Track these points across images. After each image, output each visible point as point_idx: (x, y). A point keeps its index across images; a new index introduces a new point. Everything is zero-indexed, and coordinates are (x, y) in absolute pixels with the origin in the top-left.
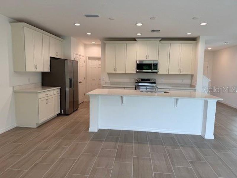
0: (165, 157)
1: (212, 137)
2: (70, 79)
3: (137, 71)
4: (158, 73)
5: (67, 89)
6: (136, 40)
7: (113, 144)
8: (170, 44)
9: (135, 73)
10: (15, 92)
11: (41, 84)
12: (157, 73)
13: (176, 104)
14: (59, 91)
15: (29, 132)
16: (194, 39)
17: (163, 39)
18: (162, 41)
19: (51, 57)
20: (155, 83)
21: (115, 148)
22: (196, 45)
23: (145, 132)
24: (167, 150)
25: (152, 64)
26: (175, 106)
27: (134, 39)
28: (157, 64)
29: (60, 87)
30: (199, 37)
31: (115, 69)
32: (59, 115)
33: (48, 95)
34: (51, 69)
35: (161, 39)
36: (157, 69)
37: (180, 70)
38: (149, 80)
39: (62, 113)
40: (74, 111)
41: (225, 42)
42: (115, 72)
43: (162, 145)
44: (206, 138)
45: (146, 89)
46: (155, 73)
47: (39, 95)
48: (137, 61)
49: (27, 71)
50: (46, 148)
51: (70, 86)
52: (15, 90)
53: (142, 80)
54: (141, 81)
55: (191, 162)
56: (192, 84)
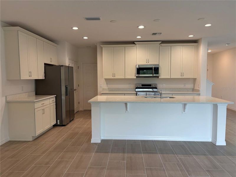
0: (179, 167)
1: (224, 143)
2: (66, 86)
3: (137, 75)
4: (160, 77)
5: (63, 97)
6: (135, 44)
7: (121, 155)
8: (170, 47)
9: (135, 78)
10: (8, 102)
11: (34, 93)
12: (158, 77)
13: (184, 110)
14: (54, 99)
15: (25, 146)
16: (195, 41)
17: (164, 42)
18: (162, 44)
19: (45, 64)
20: (156, 88)
21: (123, 159)
22: (197, 48)
23: (152, 141)
24: (180, 159)
25: (153, 68)
26: (183, 111)
27: (133, 43)
28: (158, 68)
29: (56, 96)
30: (201, 39)
31: (114, 75)
32: (55, 126)
33: (44, 105)
34: (45, 76)
35: (161, 42)
36: (158, 74)
37: (182, 74)
38: (150, 85)
39: (59, 123)
40: (70, 121)
41: (227, 44)
42: (113, 78)
43: (174, 154)
44: (218, 144)
45: (146, 94)
46: (156, 78)
47: (35, 105)
48: (136, 65)
49: (21, 79)
50: (47, 163)
51: (66, 95)
52: (7, 100)
53: (143, 85)
54: (141, 87)
55: (208, 171)
56: (195, 88)
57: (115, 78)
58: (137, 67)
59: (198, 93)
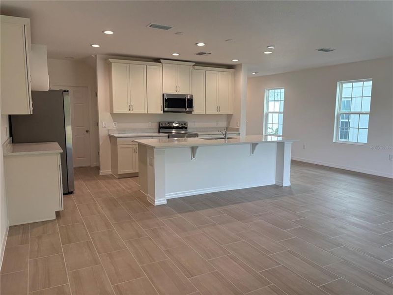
3: (165, 109)
4: (193, 113)
6: (161, 62)
8: (205, 71)
9: (162, 112)
12: (191, 112)
18: (196, 67)
25: (187, 100)
27: (158, 60)
28: (192, 100)
30: (240, 64)
31: (130, 107)
35: (195, 63)
36: (192, 107)
37: (218, 108)
42: (129, 112)
46: (189, 114)
48: (163, 95)
53: (169, 124)
56: (230, 127)
57: (132, 112)
58: (165, 97)
59: (238, 132)
